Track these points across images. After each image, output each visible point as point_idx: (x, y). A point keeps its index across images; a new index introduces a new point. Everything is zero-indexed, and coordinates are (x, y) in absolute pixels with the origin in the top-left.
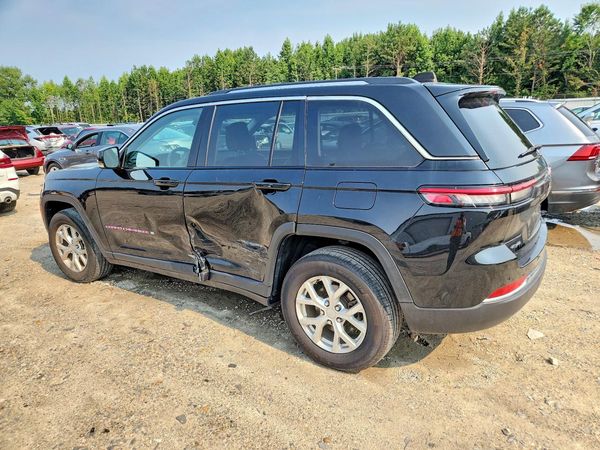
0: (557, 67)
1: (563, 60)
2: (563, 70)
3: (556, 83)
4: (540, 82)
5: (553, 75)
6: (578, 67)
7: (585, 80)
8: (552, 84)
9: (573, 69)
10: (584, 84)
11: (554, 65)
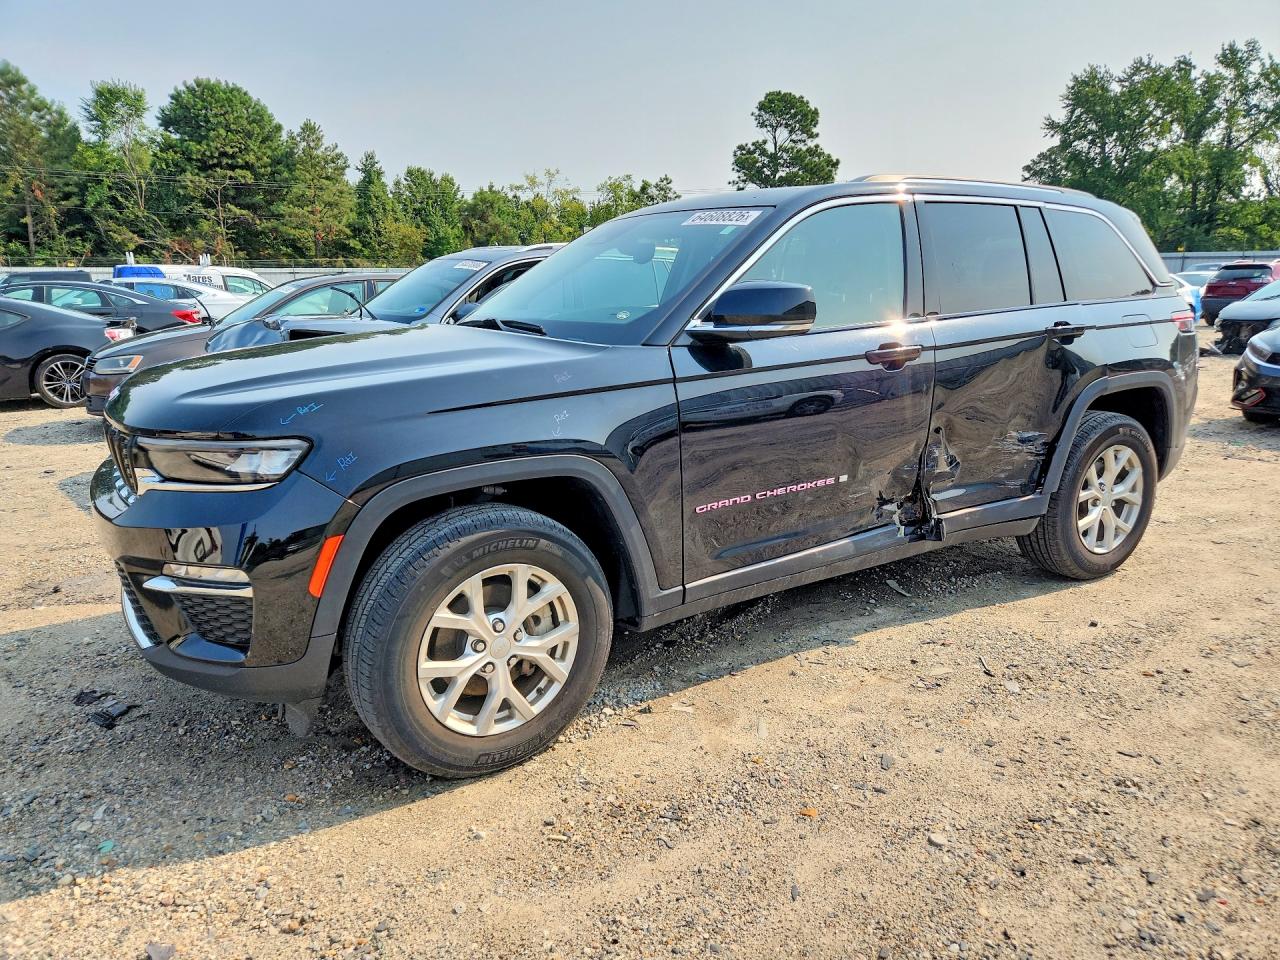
0: (75, 201)
1: (83, 189)
2: (88, 208)
3: (81, 233)
4: (47, 230)
5: (69, 217)
6: (119, 206)
7: (141, 234)
8: (72, 235)
9: (109, 208)
10: (141, 241)
11: (67, 196)
